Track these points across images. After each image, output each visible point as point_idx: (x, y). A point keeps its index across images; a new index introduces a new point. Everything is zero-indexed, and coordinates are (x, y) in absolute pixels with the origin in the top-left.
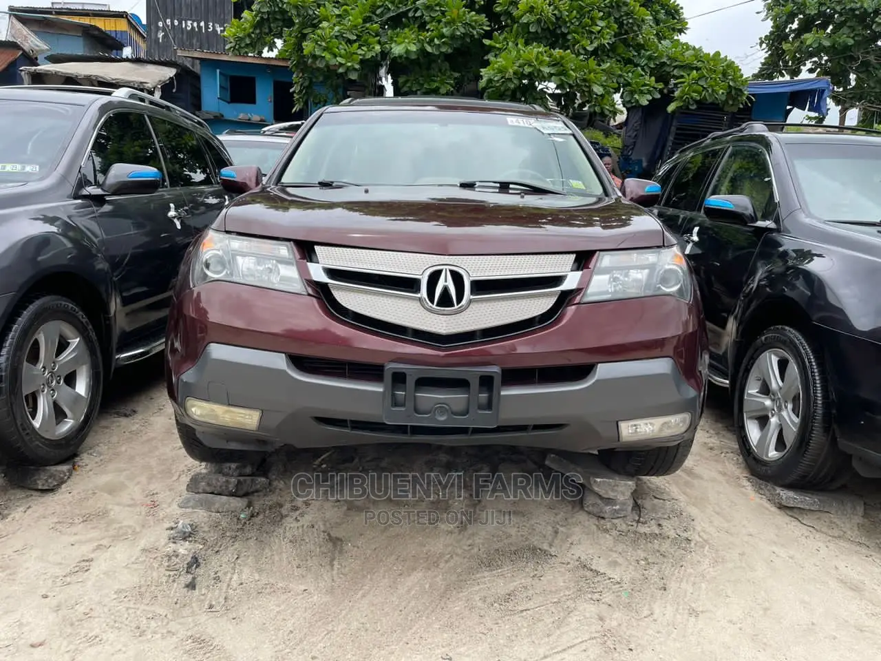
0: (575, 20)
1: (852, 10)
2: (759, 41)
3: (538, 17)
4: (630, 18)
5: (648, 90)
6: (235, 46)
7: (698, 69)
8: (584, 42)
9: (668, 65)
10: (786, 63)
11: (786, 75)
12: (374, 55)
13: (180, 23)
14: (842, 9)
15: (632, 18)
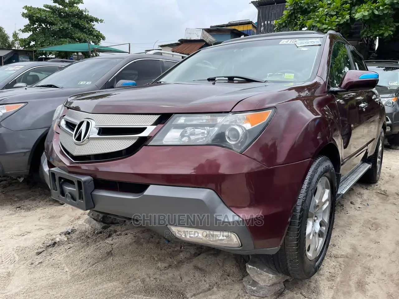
6: (278, 28)
13: (271, 22)
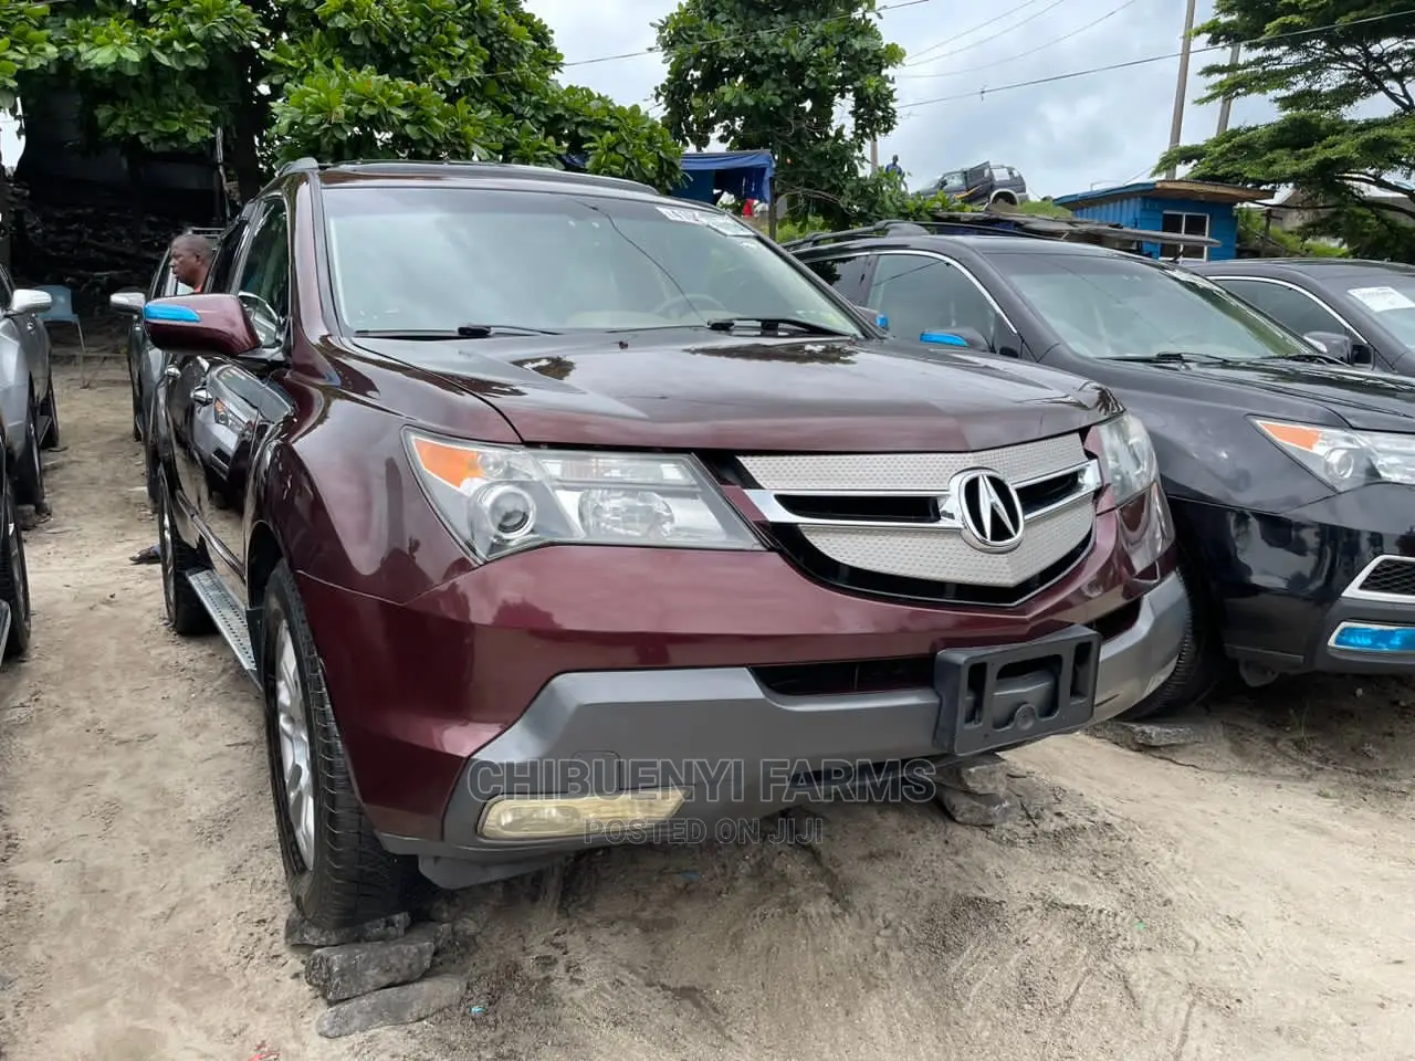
0: (420, 32)
1: (775, 56)
2: (655, 93)
3: (362, 21)
4: (503, 41)
5: (546, 156)
7: (613, 130)
8: (440, 72)
9: (567, 120)
10: (689, 127)
11: (690, 144)
12: (45, 64)
14: (763, 54)
15: (506, 39)
